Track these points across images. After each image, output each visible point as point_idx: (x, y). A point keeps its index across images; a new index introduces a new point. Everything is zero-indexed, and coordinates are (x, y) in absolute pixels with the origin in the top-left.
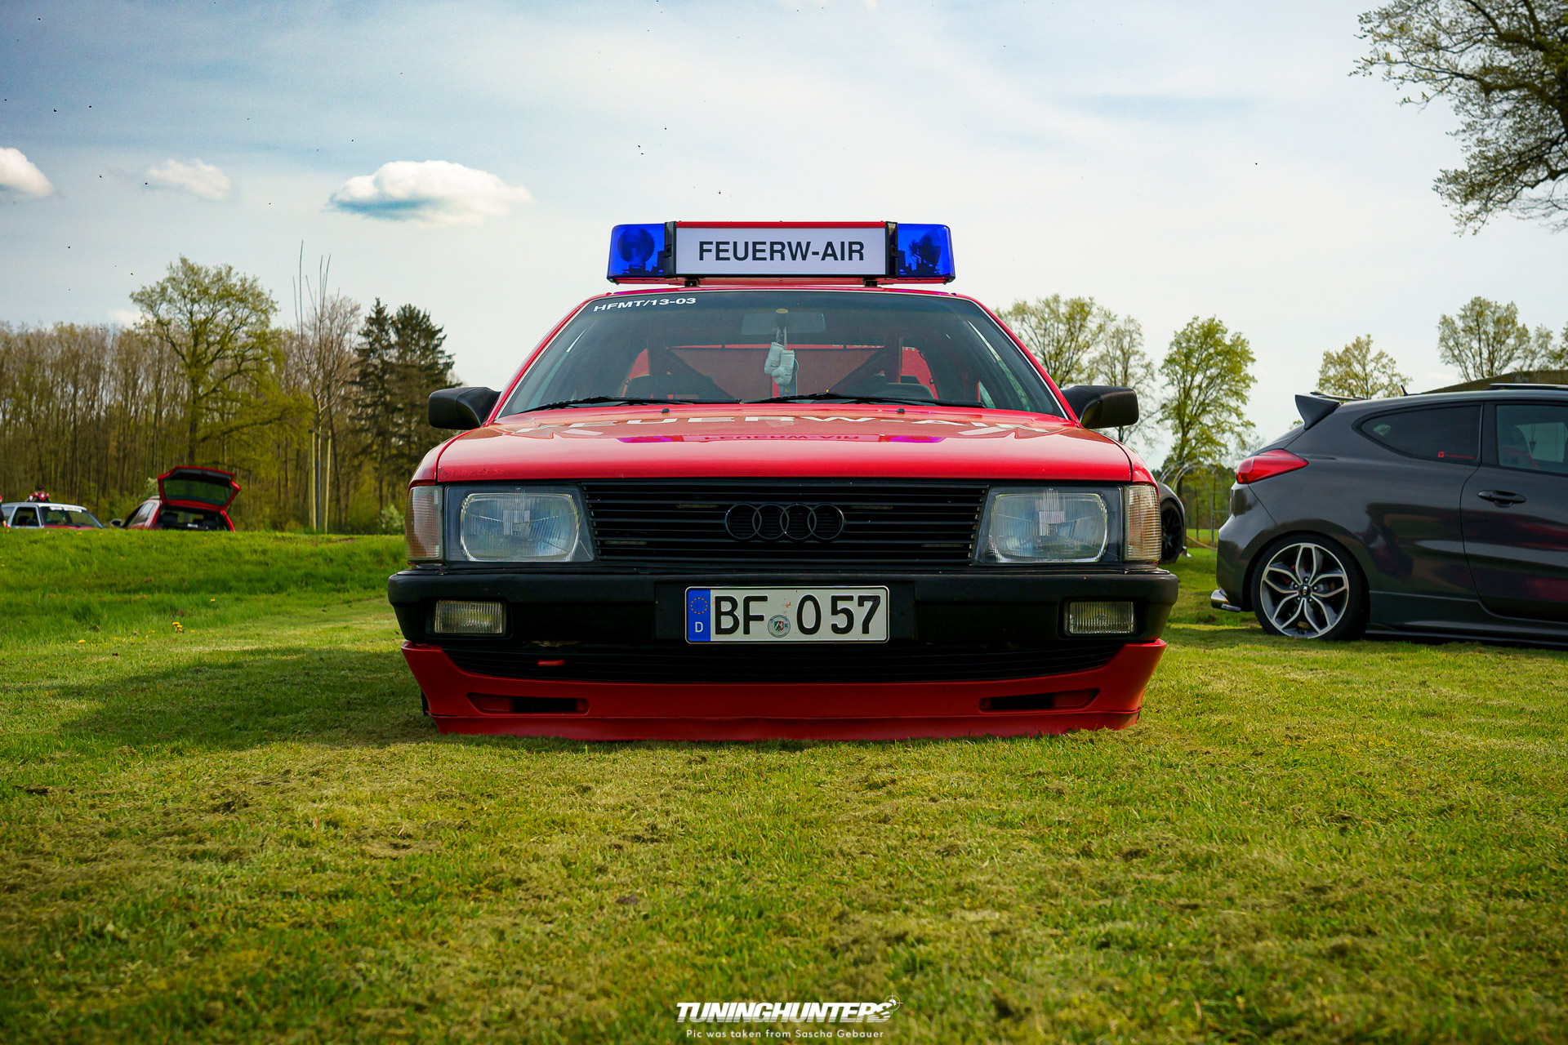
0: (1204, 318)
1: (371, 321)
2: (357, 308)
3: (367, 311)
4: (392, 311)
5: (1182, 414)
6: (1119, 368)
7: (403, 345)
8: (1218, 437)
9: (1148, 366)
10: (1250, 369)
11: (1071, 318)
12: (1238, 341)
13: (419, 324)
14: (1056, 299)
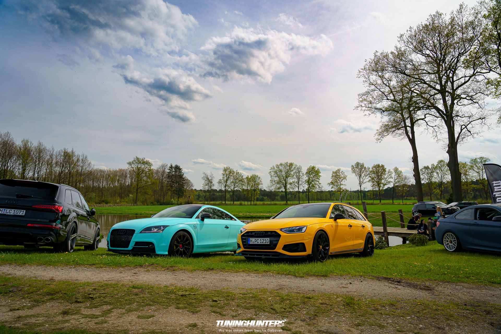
0: (312, 166)
1: (170, 167)
2: (167, 165)
3: (169, 165)
4: (174, 166)
5: (309, 182)
6: (298, 174)
7: (176, 171)
8: (315, 186)
9: (303, 174)
10: (320, 174)
11: (290, 166)
12: (318, 169)
13: (178, 168)
14: (287, 163)
